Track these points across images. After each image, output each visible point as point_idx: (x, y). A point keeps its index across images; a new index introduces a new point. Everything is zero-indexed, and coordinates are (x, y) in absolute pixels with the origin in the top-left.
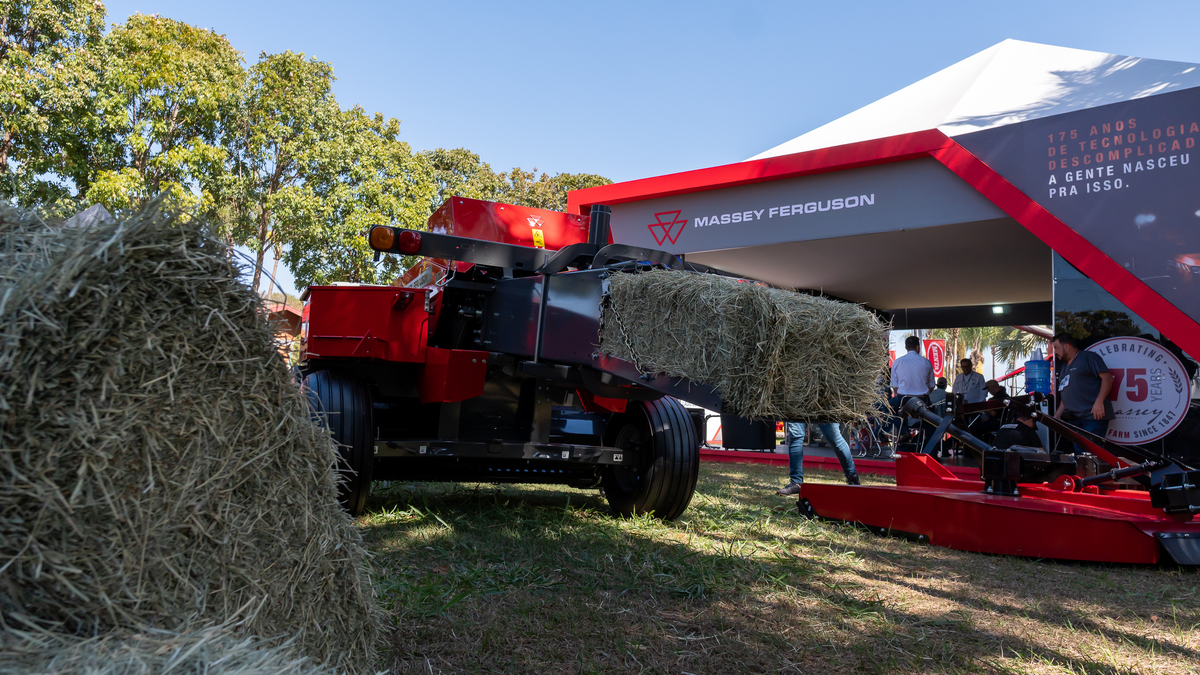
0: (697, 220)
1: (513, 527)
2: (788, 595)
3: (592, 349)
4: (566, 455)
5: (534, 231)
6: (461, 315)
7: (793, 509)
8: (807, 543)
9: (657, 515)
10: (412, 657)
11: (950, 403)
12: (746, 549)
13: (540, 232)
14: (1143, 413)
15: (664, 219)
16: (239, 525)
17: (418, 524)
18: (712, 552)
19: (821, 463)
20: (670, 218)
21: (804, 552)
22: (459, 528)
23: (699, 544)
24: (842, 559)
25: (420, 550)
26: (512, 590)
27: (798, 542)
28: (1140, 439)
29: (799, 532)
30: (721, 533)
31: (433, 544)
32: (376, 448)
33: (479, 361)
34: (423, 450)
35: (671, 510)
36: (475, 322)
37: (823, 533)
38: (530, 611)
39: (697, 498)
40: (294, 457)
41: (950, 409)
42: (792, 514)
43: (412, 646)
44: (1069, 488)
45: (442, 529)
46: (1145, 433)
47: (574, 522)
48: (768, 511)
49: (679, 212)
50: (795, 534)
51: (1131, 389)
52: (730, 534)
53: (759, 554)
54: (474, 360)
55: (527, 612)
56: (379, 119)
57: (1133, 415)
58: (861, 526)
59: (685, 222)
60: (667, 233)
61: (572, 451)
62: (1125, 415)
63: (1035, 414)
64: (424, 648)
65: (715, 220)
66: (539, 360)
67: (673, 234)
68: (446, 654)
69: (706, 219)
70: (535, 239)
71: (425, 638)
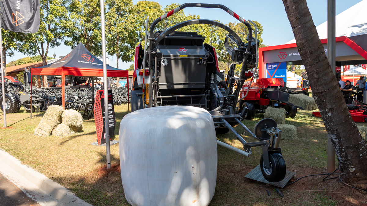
0: (290, 54)
2: (310, 126)
7: (312, 116)
8: (313, 121)
12: (304, 121)
15: (282, 54)
18: (300, 122)
20: (283, 54)
21: (312, 122)
23: (298, 121)
24: (317, 122)
27: (312, 120)
29: (312, 119)
30: (300, 120)
35: (293, 117)
37: (316, 119)
39: (297, 115)
42: (311, 116)
48: (307, 116)
49: (285, 52)
50: (311, 119)
52: (302, 120)
53: (306, 122)
56: (195, 16)
59: (287, 54)
60: (283, 57)
65: (294, 54)
67: (284, 57)
69: (292, 54)
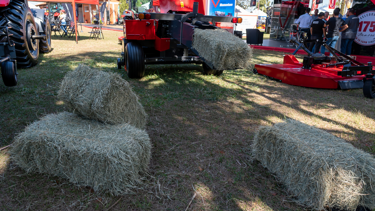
1: (178, 80)
3: (191, 47)
4: (192, 59)
5: (181, 2)
6: (163, 27)
9: (215, 75)
10: (154, 116)
11: (303, 40)
13: (183, 2)
14: (373, 36)
16: (126, 110)
17: (156, 80)
19: (274, 49)
22: (166, 81)
25: (157, 88)
26: (175, 99)
28: (370, 44)
31: (159, 87)
32: (145, 60)
33: (168, 41)
34: (157, 60)
36: (167, 29)
38: (177, 105)
40: (132, 99)
41: (302, 41)
43: (154, 114)
44: (324, 67)
45: (161, 81)
46: (372, 42)
47: (194, 77)
51: (371, 28)
54: (167, 41)
55: (176, 105)
57: (370, 36)
58: (267, 77)
61: (194, 58)
62: (367, 36)
63: (324, 44)
64: (156, 114)
66: (181, 44)
68: (160, 115)
70: (181, 5)
71: (156, 112)
